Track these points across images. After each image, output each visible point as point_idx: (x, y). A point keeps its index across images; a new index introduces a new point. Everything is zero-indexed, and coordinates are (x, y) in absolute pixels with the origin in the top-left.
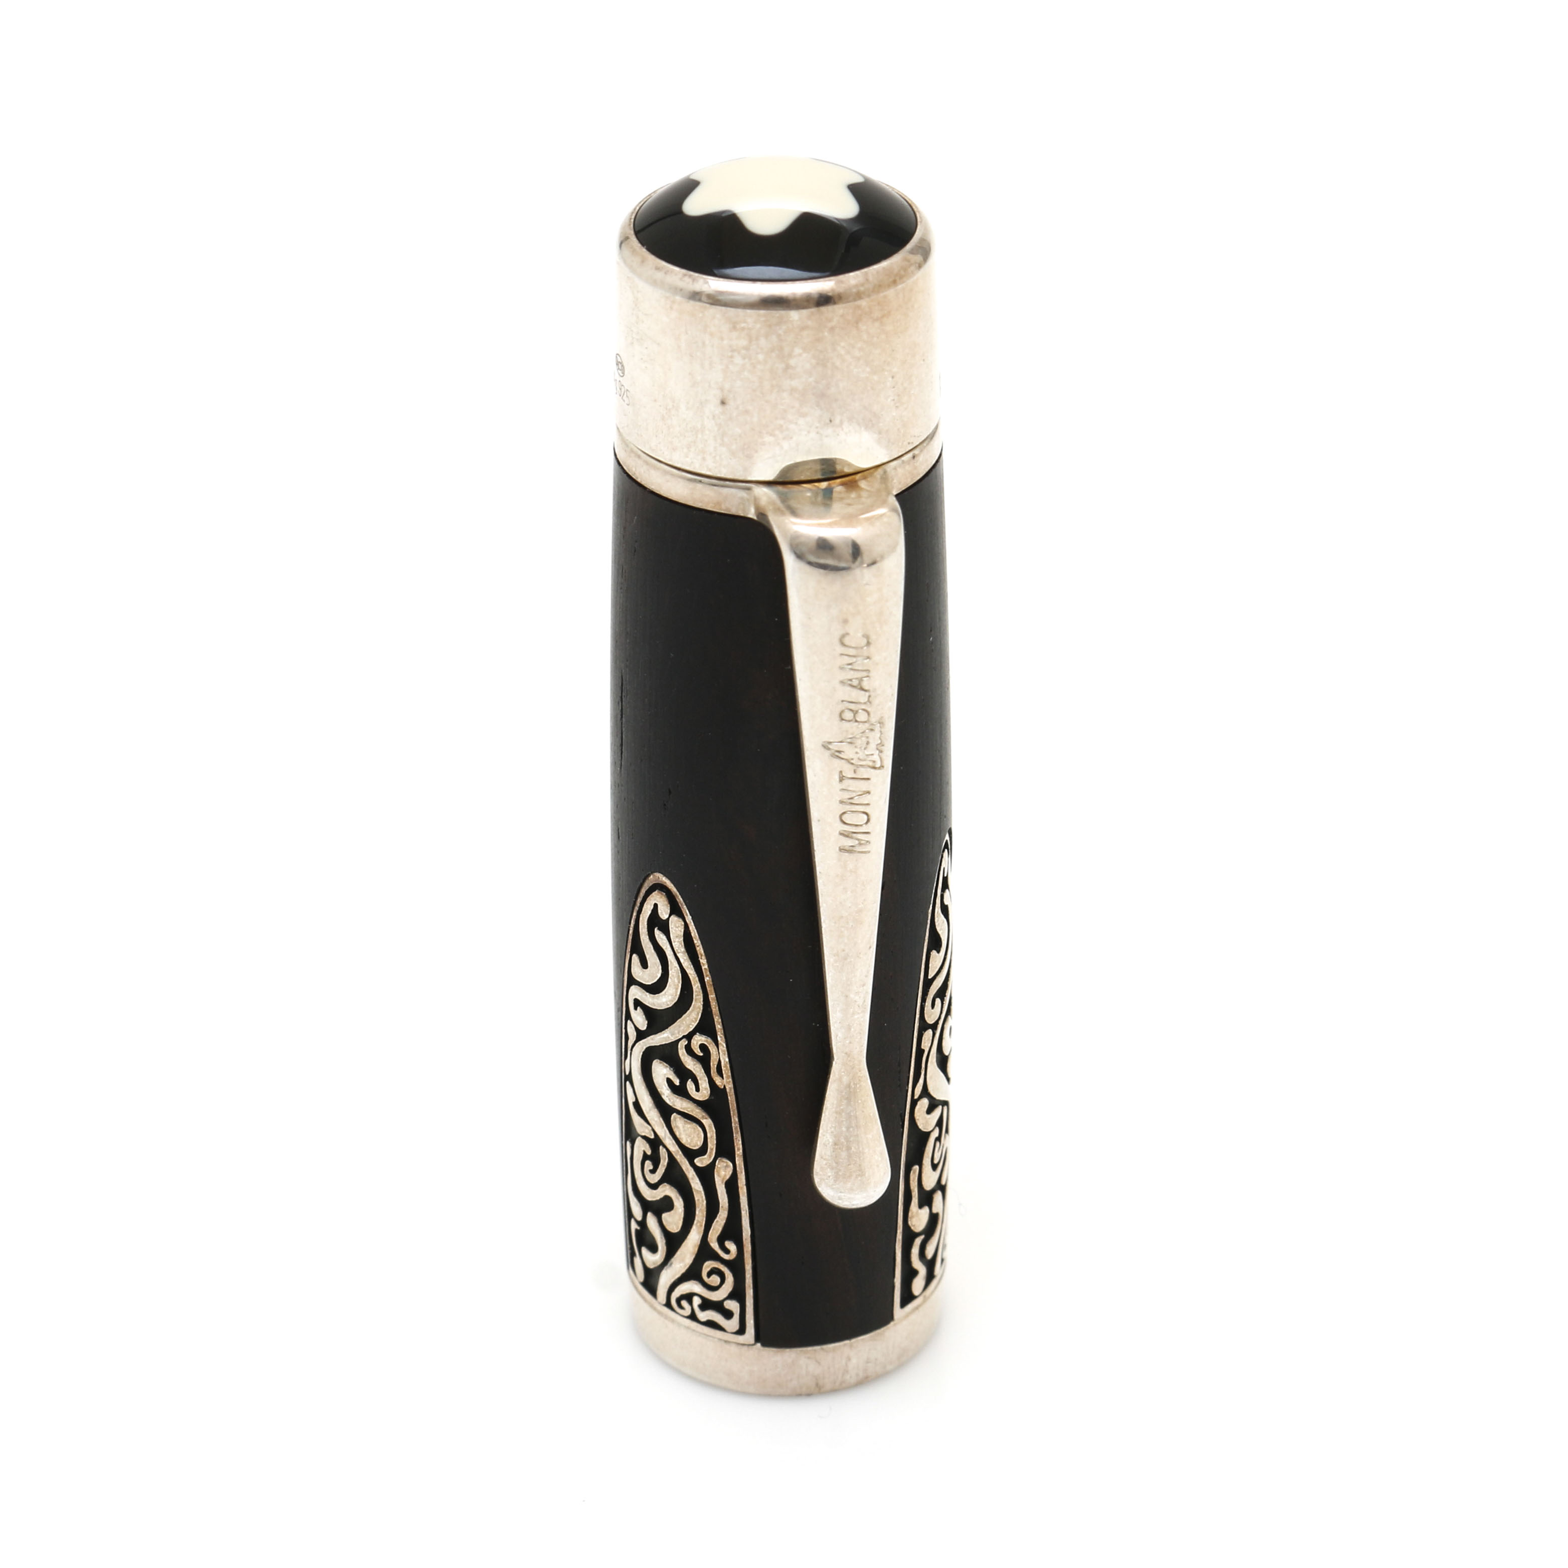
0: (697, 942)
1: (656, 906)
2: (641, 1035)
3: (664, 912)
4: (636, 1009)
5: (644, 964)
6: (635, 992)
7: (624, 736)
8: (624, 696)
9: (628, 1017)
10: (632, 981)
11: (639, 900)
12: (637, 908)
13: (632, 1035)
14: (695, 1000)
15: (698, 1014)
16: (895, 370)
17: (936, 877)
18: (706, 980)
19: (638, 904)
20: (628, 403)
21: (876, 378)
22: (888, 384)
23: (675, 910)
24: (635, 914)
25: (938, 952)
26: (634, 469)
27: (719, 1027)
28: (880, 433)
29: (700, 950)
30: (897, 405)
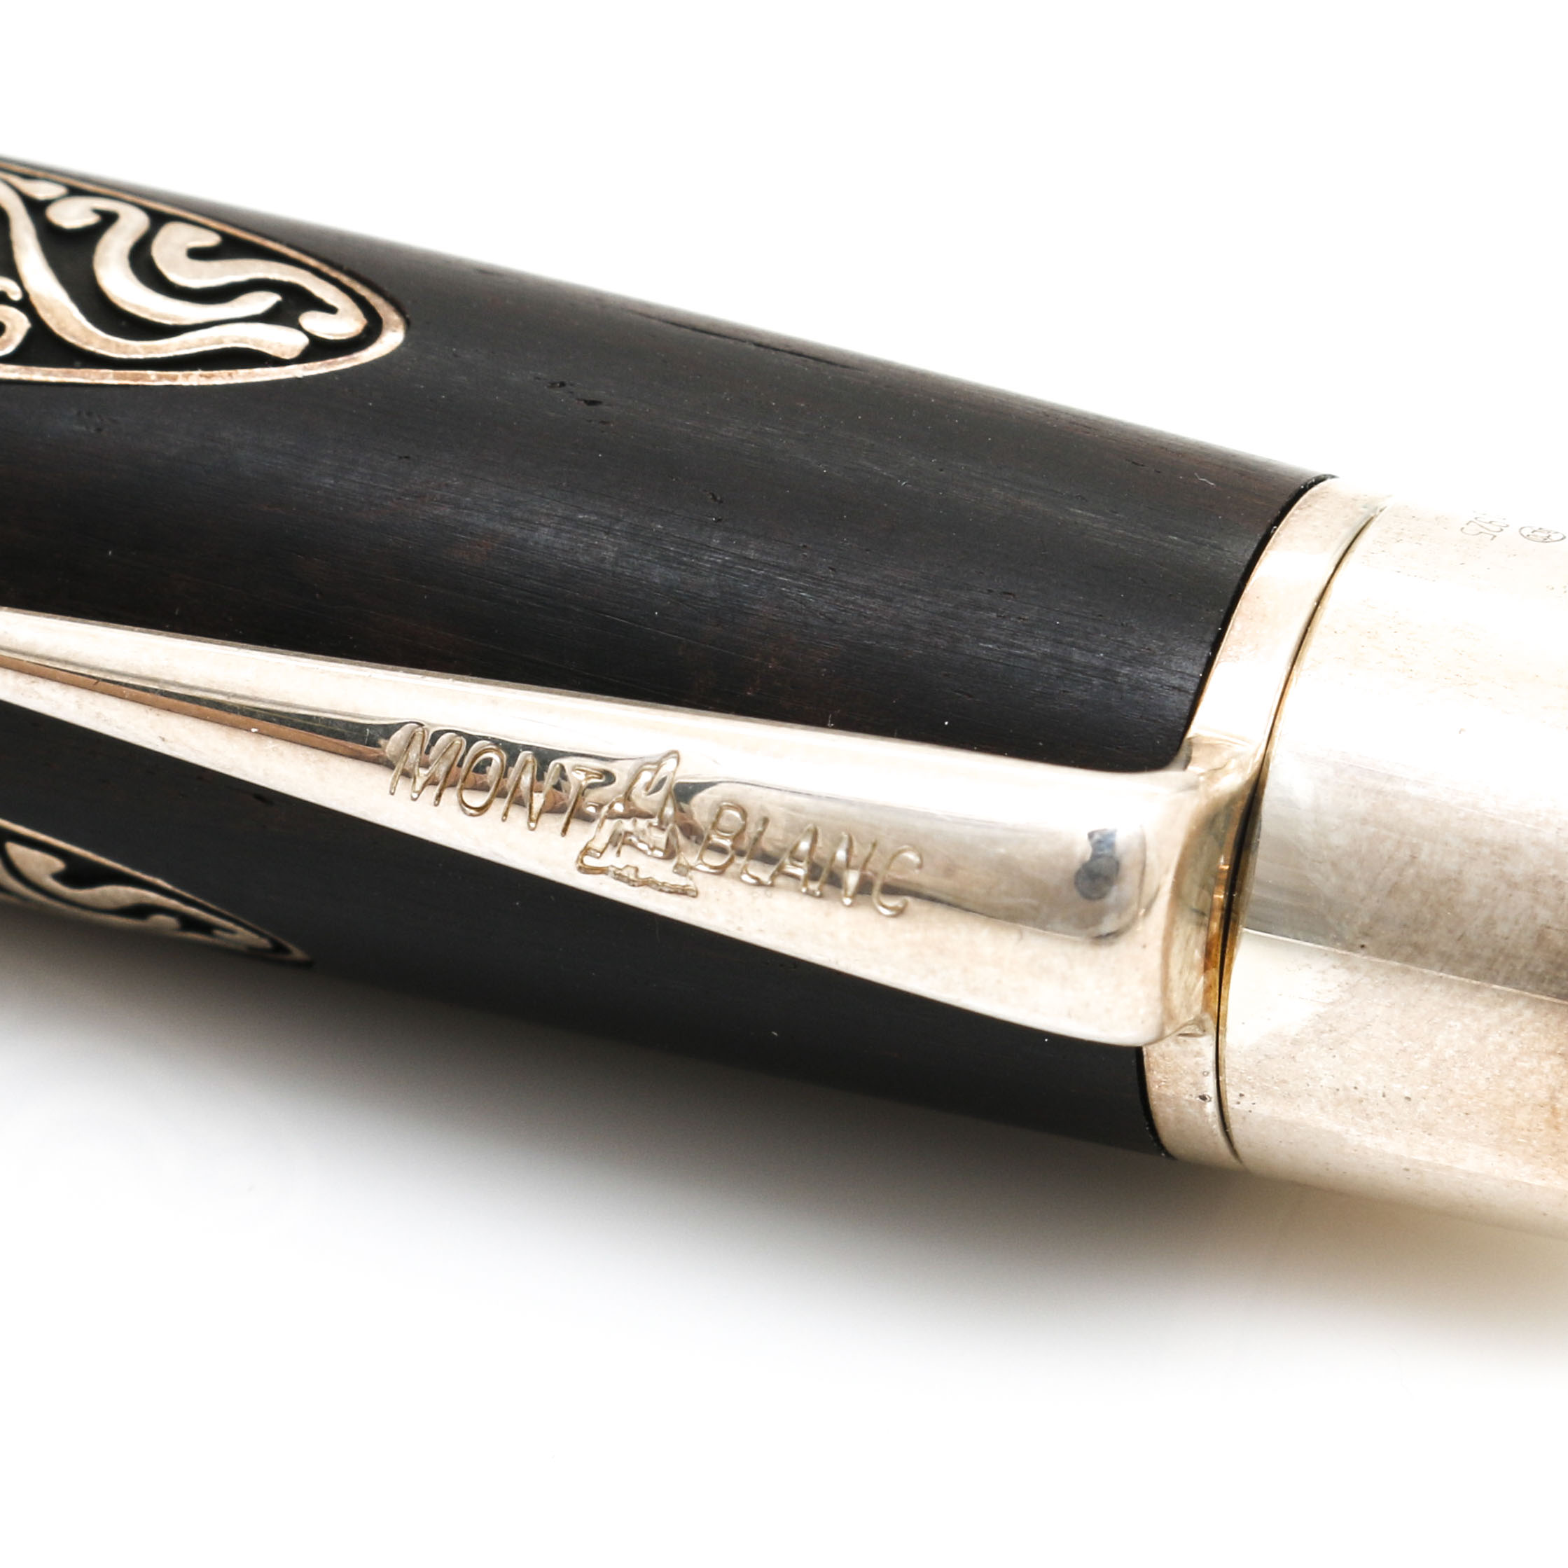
0: (242, 376)
1: (332, 310)
2: (36, 208)
3: (315, 322)
4: (97, 211)
5: (197, 254)
6: (132, 223)
7: (713, 338)
8: (806, 361)
9: (74, 192)
10: (158, 220)
11: (345, 279)
12: (325, 269)
13: (41, 191)
14: (106, 340)
15: (74, 337)
16: (1422, 1108)
17: (227, 913)
18: (149, 372)
19: (334, 274)
20: (1464, 530)
21: (1425, 1064)
22: (1397, 1086)
23: (318, 348)
24: (312, 262)
25: (58, 877)
26: (1317, 506)
27: (38, 374)
28: (1295, 1042)
29: (221, 378)
30: (1341, 1093)
